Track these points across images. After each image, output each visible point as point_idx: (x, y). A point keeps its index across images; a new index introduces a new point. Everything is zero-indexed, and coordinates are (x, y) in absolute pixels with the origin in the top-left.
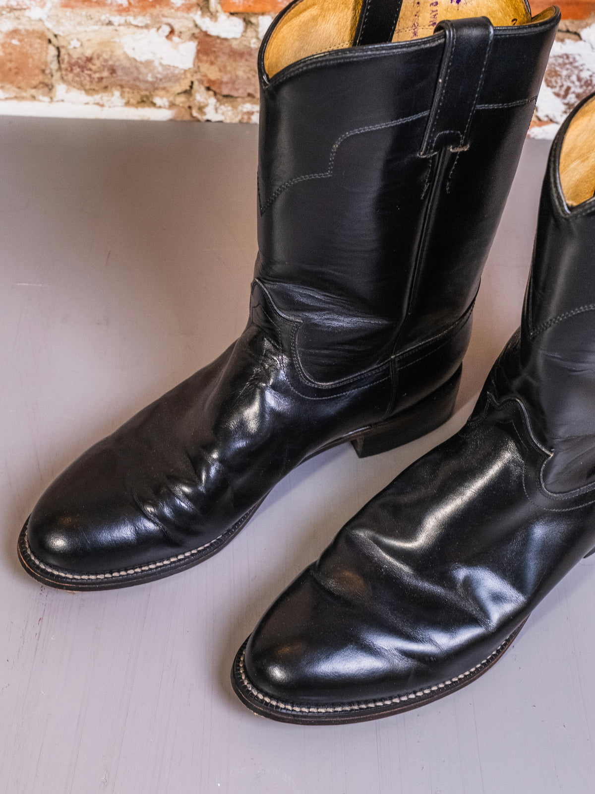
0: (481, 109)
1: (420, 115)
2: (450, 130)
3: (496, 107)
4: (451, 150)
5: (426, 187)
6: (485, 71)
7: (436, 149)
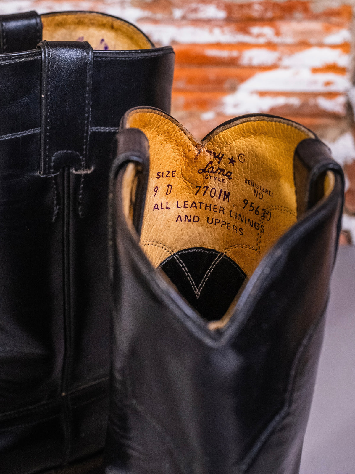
0: (97, 131)
1: (31, 132)
2: (68, 150)
3: (112, 131)
4: (74, 172)
5: (56, 209)
6: (90, 90)
7: (56, 169)
